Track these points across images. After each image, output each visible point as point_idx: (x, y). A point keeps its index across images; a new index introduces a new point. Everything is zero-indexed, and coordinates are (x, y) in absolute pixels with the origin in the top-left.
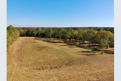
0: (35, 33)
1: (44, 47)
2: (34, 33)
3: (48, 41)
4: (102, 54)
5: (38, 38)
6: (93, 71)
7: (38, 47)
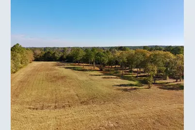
0: (58, 55)
1: (63, 78)
2: (56, 55)
3: (74, 69)
4: (149, 88)
5: (61, 64)
6: (117, 112)
7: (54, 77)
